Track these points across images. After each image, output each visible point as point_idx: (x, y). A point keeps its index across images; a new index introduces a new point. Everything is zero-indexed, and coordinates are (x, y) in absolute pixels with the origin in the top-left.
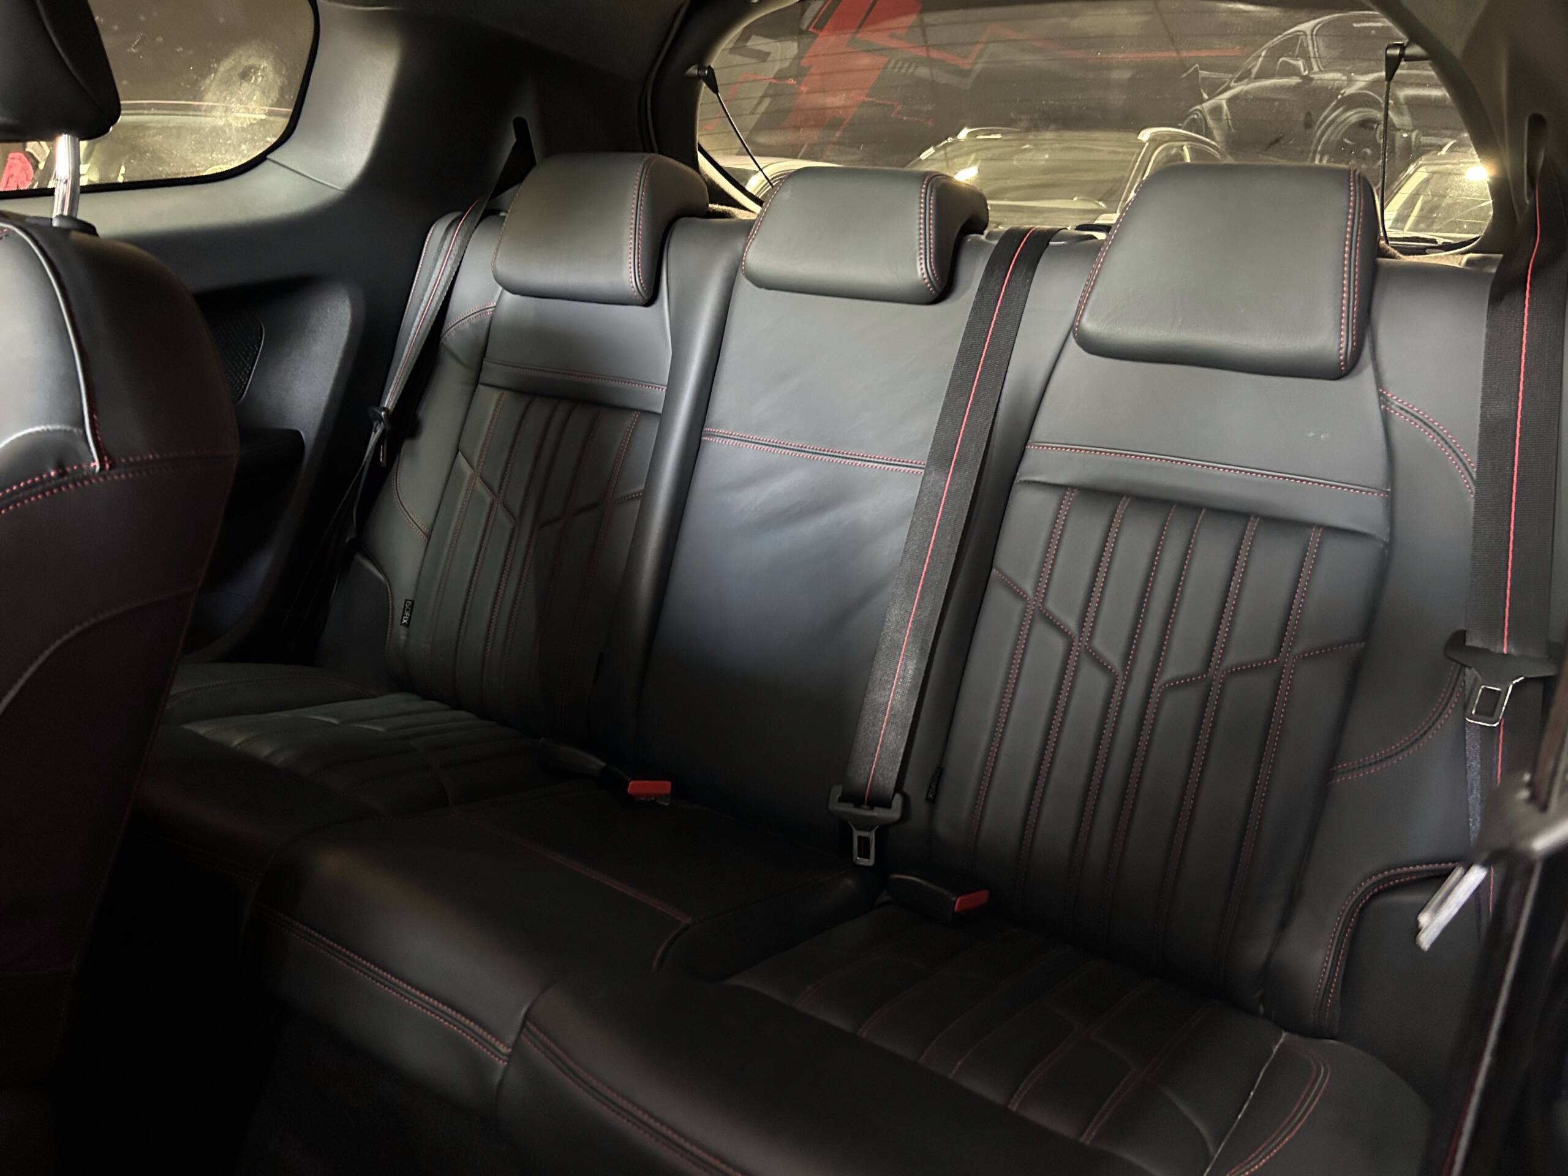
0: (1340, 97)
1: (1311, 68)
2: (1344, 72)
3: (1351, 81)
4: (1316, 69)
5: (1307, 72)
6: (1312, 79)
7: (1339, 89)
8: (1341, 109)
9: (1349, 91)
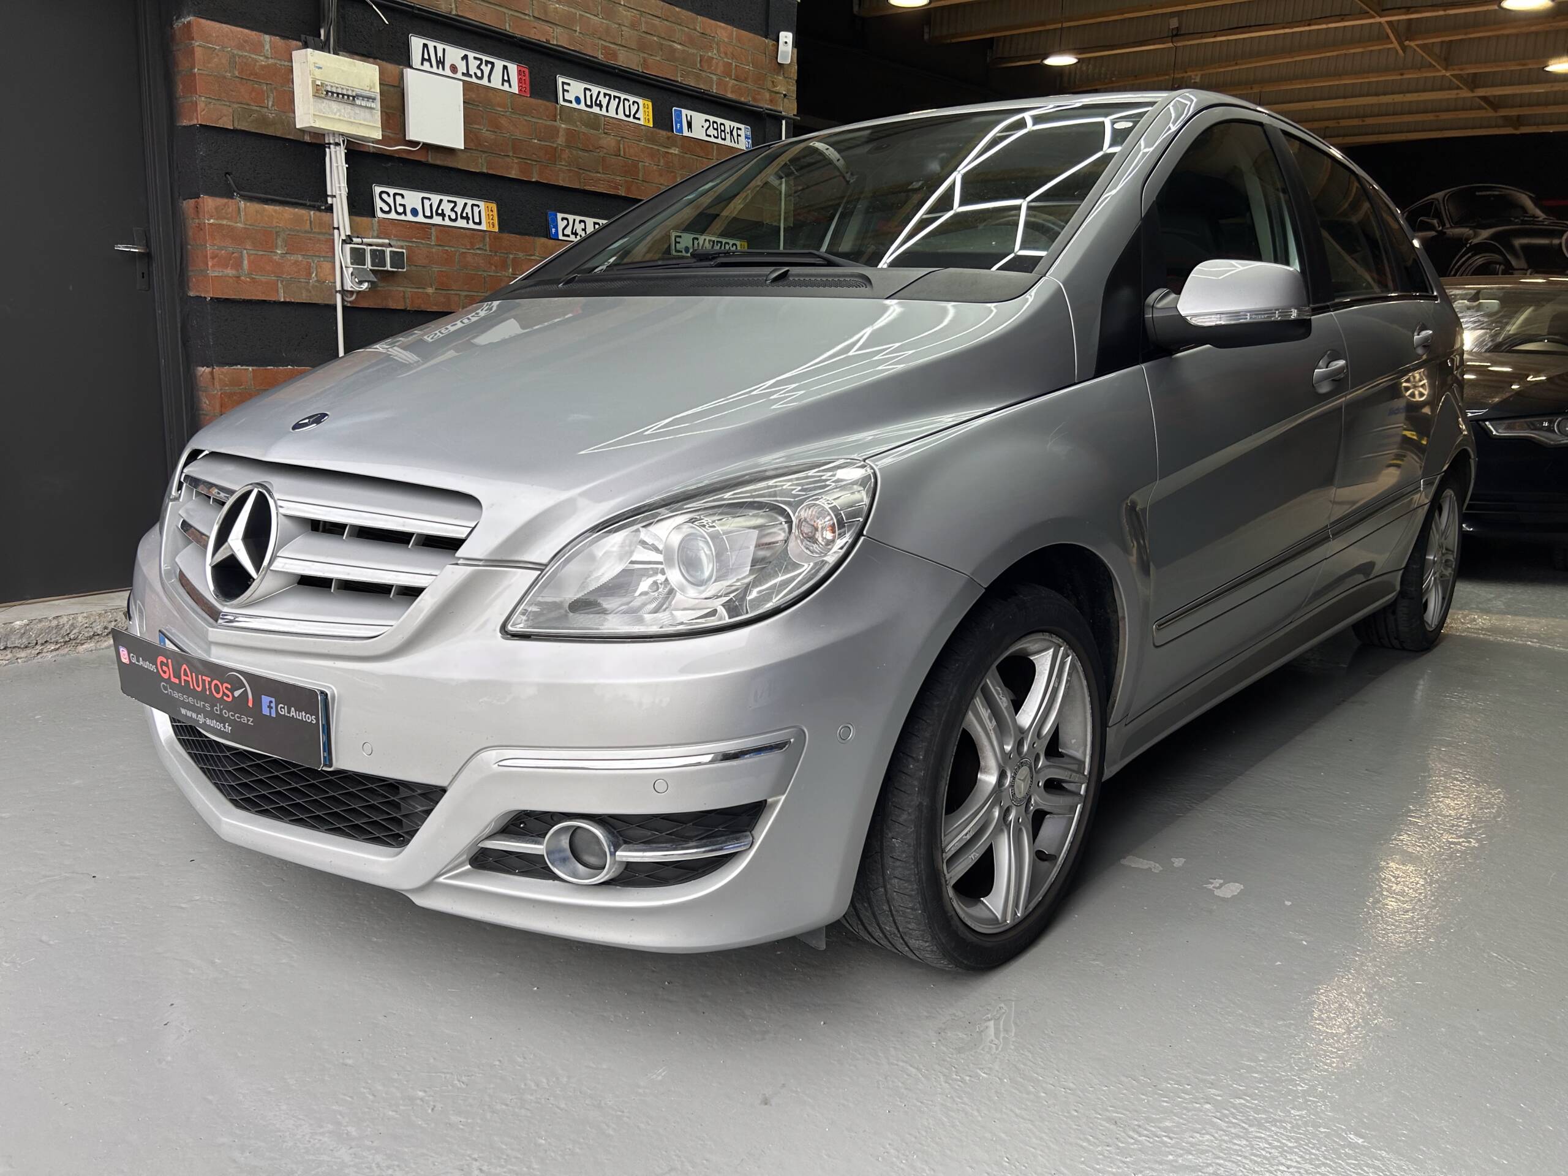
0: (1468, 245)
1: (1444, 225)
2: (1471, 228)
3: (1476, 235)
4: (1448, 225)
5: (1441, 228)
6: (1445, 233)
7: (1467, 239)
8: (1470, 254)
9: (1476, 241)
